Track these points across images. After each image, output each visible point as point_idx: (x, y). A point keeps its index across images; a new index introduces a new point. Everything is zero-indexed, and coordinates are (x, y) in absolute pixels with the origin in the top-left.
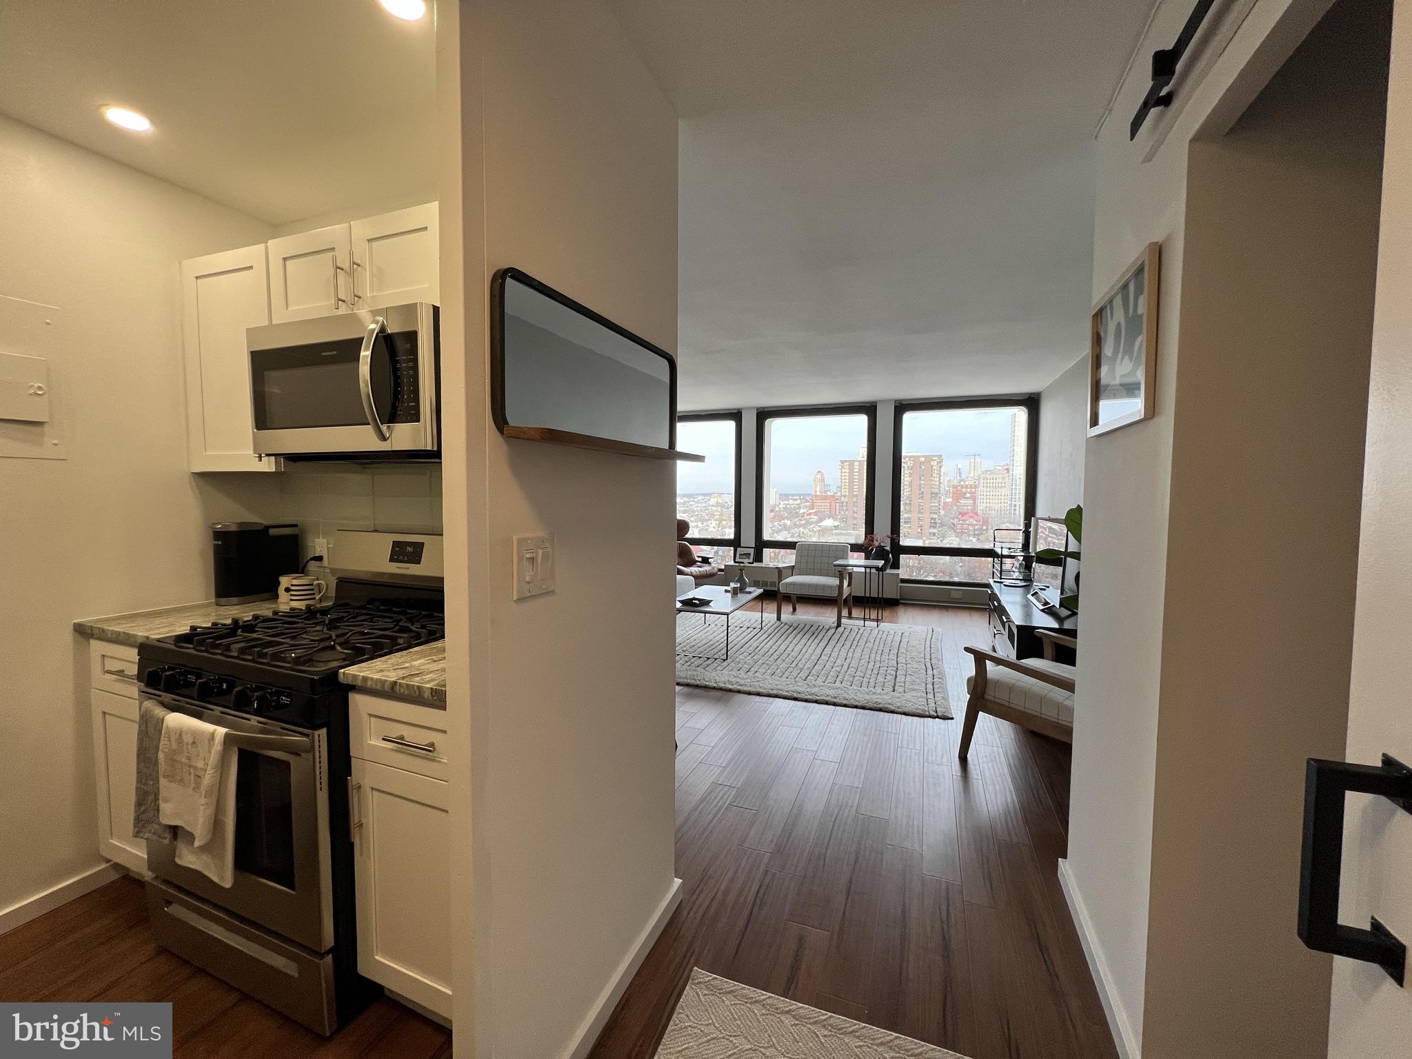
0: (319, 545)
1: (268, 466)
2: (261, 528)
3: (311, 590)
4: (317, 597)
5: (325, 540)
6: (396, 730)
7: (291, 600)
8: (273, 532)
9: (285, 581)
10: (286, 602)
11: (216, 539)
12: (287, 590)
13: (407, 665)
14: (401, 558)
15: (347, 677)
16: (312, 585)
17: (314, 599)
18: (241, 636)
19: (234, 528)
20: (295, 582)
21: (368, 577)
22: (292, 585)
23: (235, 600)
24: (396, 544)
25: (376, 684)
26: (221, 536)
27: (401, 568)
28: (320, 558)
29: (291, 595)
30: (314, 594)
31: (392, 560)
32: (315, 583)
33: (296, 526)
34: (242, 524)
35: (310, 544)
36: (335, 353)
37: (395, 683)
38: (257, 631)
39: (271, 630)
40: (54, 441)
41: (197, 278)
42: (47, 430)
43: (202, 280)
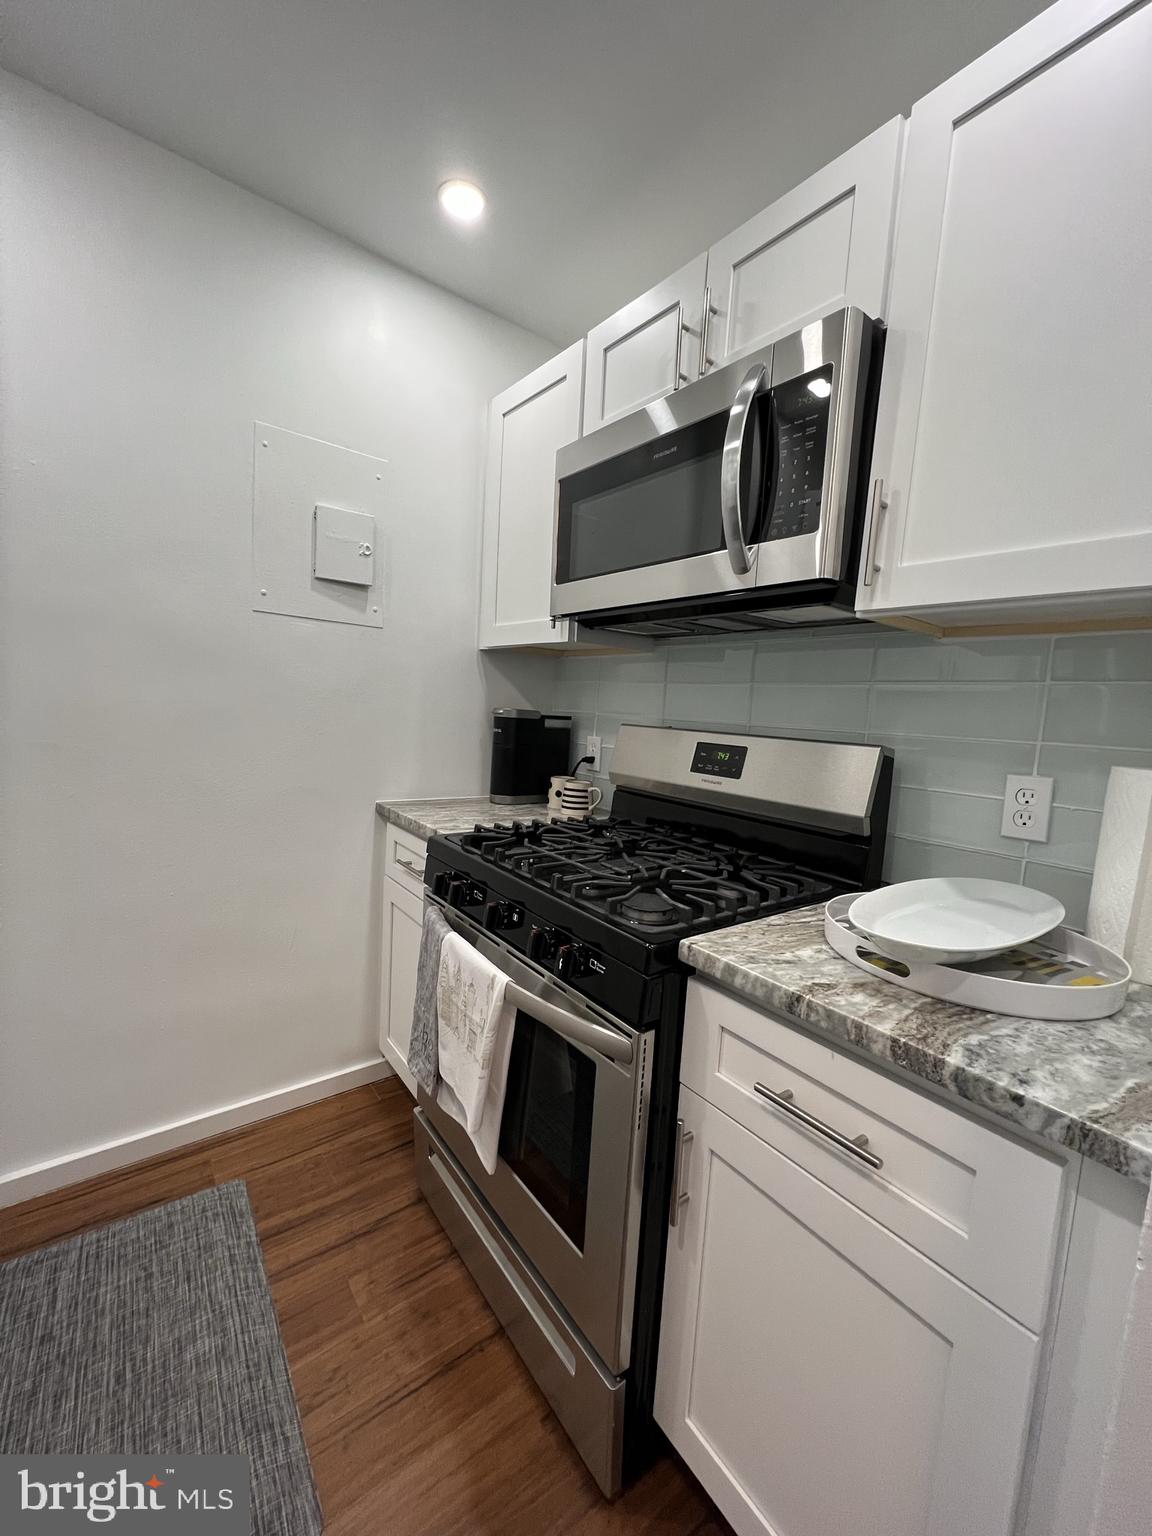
0: (590, 743)
1: (559, 635)
2: (538, 717)
3: (585, 797)
4: (590, 808)
5: (599, 739)
6: (781, 1081)
7: (563, 807)
8: (549, 723)
9: (557, 783)
10: (557, 809)
11: (496, 727)
12: (558, 794)
14: (709, 768)
15: (694, 955)
16: (586, 791)
17: (587, 809)
18: (526, 847)
19: (514, 715)
20: (569, 785)
21: (649, 788)
22: (566, 789)
23: (508, 799)
24: (701, 746)
26: (500, 722)
27: (708, 781)
28: (590, 760)
29: (564, 801)
30: (587, 803)
31: (695, 769)
32: (590, 789)
33: (569, 718)
34: (520, 711)
35: (581, 741)
36: (675, 449)
37: (799, 999)
38: (545, 845)
39: (561, 847)
40: (375, 608)
41: (504, 415)
42: (371, 595)
43: (507, 417)
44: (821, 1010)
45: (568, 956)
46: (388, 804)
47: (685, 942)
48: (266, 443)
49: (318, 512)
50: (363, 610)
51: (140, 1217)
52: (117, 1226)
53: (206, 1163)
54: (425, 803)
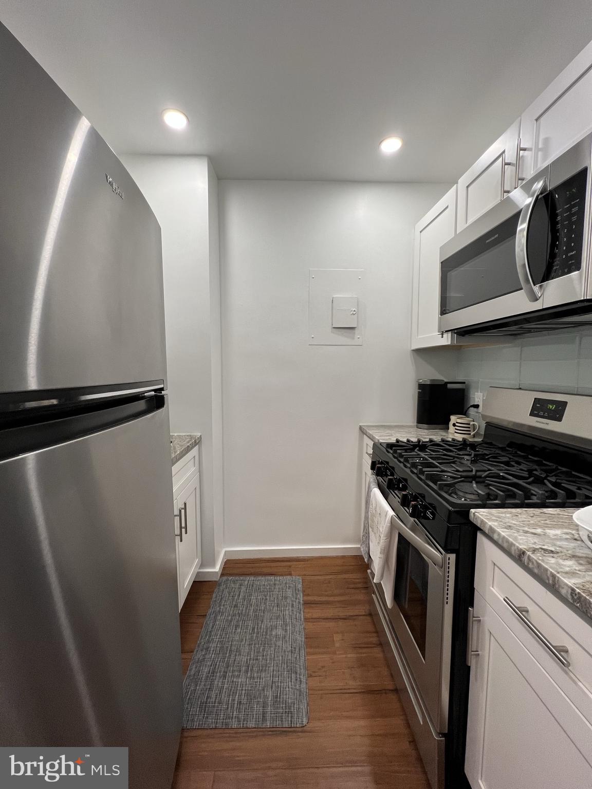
0: (477, 397)
1: (446, 340)
2: (443, 383)
3: (467, 428)
4: (472, 434)
5: (482, 394)
6: (521, 601)
7: (455, 432)
8: (449, 386)
9: (454, 419)
10: (454, 434)
11: (419, 389)
12: (454, 425)
13: (539, 531)
14: (541, 414)
15: (476, 518)
16: (469, 424)
17: (470, 434)
19: (429, 383)
20: (459, 421)
21: (510, 426)
22: (457, 423)
23: (426, 426)
24: (537, 401)
25: (503, 541)
26: (422, 387)
27: (540, 422)
28: (477, 406)
29: (456, 429)
30: (470, 431)
31: (532, 414)
32: (472, 423)
33: (464, 383)
34: (432, 380)
35: (471, 396)
36: (497, 236)
37: (524, 553)
38: (427, 452)
39: (434, 454)
40: (358, 337)
41: (421, 232)
42: (356, 331)
43: (422, 233)
44: (535, 563)
45: (415, 507)
46: (364, 426)
47: (473, 510)
48: (313, 276)
49: (334, 299)
50: (353, 338)
51: (267, 577)
52: (260, 578)
53: (290, 566)
54: (382, 426)
